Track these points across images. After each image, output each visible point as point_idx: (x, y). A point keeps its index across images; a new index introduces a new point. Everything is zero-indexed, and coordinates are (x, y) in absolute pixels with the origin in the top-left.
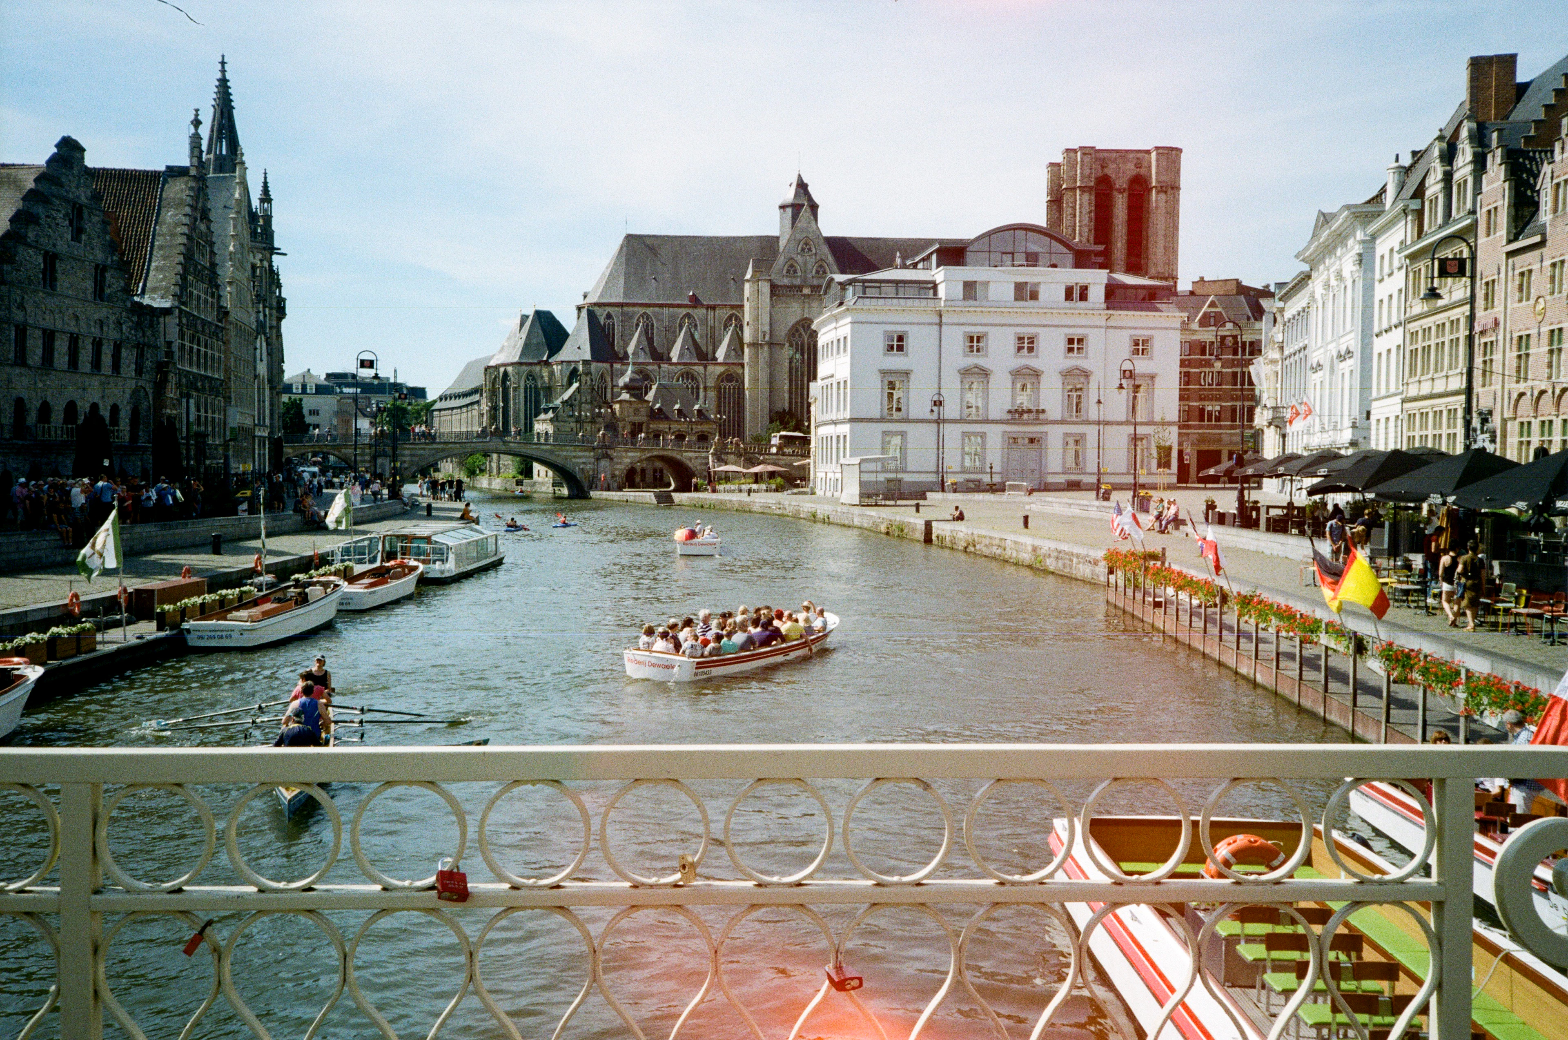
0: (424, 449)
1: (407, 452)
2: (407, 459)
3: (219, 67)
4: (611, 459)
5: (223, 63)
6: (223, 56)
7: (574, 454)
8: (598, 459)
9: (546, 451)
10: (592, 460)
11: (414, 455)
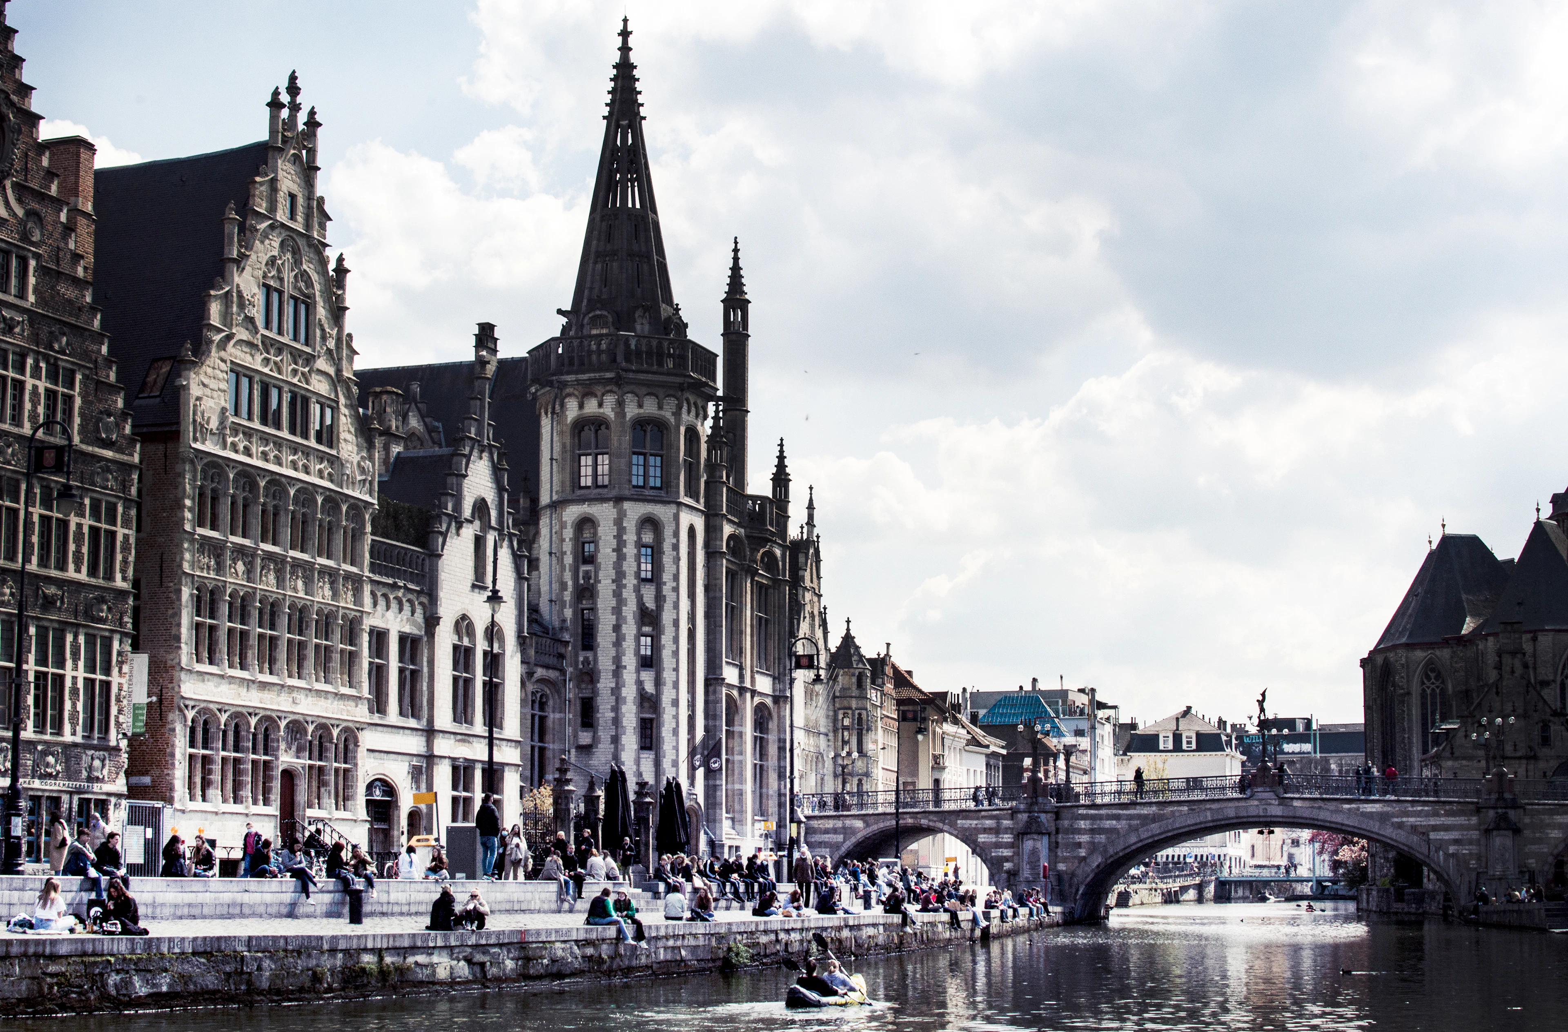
0: (1117, 817)
1: (1082, 824)
2: (1084, 838)
3: (619, 41)
4: (1517, 831)
5: (625, 34)
6: (625, 21)
7: (1433, 821)
8: (1487, 831)
9: (1370, 815)
10: (1475, 834)
11: (1101, 831)
